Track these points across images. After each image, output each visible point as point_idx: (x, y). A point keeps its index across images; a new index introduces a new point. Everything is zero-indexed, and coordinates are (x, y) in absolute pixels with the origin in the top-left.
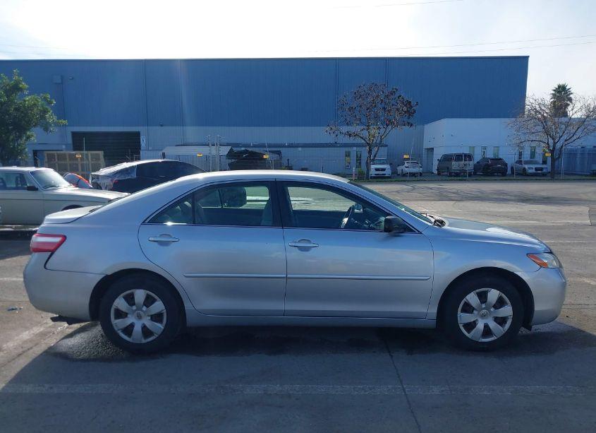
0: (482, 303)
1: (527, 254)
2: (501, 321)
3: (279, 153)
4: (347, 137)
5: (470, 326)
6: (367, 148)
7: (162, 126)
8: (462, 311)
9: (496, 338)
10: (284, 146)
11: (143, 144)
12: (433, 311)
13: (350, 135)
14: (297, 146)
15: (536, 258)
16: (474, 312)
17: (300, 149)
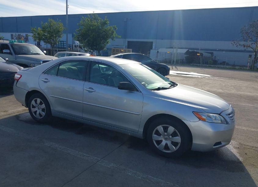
0: (165, 132)
1: (193, 112)
2: (175, 144)
3: (212, 53)
4: (243, 47)
5: (159, 142)
6: (254, 53)
7: (162, 39)
8: (155, 134)
9: (171, 152)
10: (215, 50)
11: (153, 47)
12: (141, 130)
13: (244, 46)
14: (223, 51)
15: (198, 114)
16: (161, 136)
17: (224, 52)
